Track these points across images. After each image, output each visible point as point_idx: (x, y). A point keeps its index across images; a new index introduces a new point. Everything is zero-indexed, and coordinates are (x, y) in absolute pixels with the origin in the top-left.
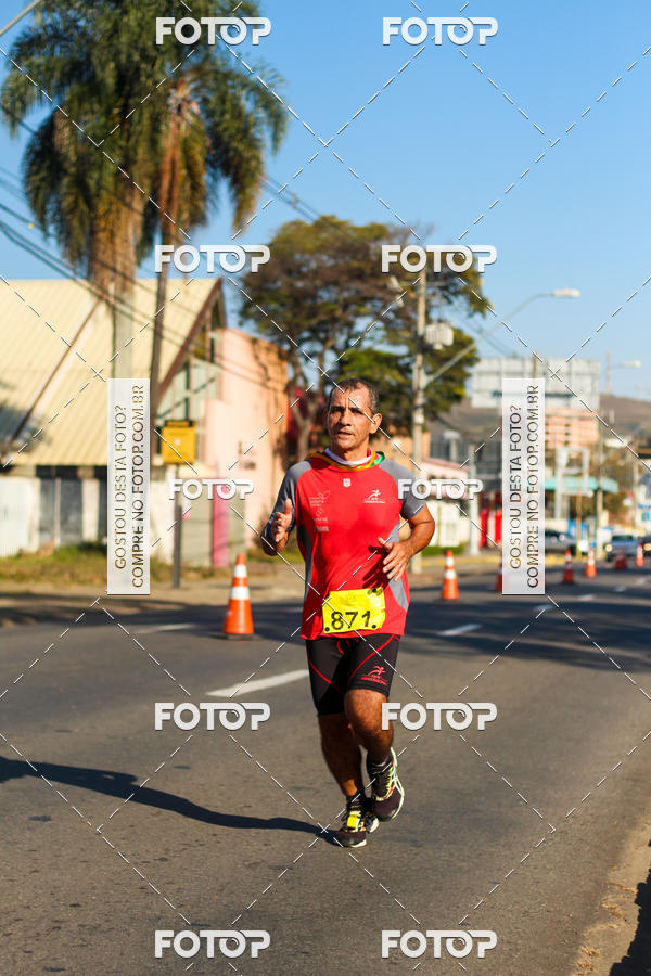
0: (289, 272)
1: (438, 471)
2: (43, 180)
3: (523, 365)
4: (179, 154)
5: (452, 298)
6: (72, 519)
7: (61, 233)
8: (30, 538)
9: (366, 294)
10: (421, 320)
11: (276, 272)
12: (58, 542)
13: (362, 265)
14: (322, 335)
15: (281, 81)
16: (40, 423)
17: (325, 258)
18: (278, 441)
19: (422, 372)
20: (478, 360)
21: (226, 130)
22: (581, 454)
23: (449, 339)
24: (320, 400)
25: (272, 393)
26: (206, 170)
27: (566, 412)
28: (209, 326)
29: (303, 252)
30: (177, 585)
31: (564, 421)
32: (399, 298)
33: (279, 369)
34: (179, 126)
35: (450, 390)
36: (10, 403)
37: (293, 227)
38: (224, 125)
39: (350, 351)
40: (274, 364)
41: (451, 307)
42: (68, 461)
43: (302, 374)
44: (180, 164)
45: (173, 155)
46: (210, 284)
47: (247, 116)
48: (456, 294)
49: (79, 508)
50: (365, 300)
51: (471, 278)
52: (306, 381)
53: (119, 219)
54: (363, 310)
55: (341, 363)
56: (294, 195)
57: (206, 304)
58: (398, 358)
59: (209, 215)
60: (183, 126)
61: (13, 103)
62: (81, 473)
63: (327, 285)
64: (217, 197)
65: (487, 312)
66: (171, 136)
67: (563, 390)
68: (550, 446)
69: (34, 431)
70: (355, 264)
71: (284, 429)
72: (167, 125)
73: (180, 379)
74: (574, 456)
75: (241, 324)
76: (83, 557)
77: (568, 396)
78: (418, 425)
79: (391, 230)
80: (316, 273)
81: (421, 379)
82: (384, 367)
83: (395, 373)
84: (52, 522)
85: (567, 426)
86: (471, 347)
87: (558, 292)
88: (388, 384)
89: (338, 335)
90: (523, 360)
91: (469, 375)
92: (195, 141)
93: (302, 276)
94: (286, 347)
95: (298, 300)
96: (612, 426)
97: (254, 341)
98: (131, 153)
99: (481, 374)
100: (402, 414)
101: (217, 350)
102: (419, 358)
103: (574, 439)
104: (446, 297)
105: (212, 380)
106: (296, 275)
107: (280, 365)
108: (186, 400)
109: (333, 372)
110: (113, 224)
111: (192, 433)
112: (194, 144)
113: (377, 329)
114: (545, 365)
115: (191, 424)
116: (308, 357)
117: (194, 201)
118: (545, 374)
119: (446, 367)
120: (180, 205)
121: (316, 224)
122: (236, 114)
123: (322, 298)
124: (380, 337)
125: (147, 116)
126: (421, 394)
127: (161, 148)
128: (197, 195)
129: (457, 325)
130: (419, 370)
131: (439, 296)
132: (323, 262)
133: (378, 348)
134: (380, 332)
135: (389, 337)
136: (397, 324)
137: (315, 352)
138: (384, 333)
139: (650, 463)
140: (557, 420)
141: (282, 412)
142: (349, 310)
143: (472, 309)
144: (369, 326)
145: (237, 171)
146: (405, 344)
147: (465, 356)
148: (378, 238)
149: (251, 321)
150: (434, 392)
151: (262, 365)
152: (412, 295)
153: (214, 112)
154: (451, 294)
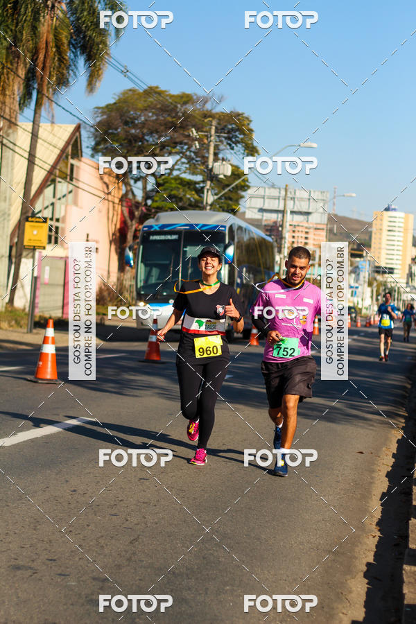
0: (126, 123)
3: (280, 193)
4: (51, 37)
5: (233, 145)
9: (177, 140)
10: (211, 158)
11: (118, 122)
13: (174, 120)
17: (150, 114)
18: (113, 234)
19: (210, 193)
20: (249, 187)
21: (84, 22)
22: (314, 252)
23: (229, 173)
24: (144, 209)
25: (111, 204)
26: (70, 49)
27: (305, 224)
28: (70, 157)
29: (135, 109)
30: (31, 331)
31: (305, 230)
32: (197, 143)
33: (116, 185)
34: (52, 18)
35: (229, 205)
37: (130, 93)
38: (83, 19)
39: (163, 177)
40: (113, 183)
41: (232, 151)
43: (132, 191)
44: (52, 44)
45: (47, 38)
46: (71, 128)
47: (99, 14)
48: (236, 143)
50: (175, 144)
51: (247, 132)
52: (134, 195)
53: (8, 79)
54: (174, 151)
55: (158, 185)
56: (125, 67)
57: (68, 143)
58: (196, 183)
59: (71, 80)
60: (55, 19)
63: (151, 133)
64: (77, 68)
65: (256, 154)
66: (46, 24)
67: (305, 210)
70: (169, 119)
71: (118, 226)
72: (44, 16)
73: (49, 191)
77: (308, 214)
79: (195, 97)
80: (144, 124)
81: (209, 198)
82: (186, 188)
83: (194, 193)
85: (307, 233)
86: (243, 178)
88: (189, 199)
90: (280, 189)
91: (242, 197)
92: (63, 29)
93: (135, 126)
95: (131, 141)
96: (335, 235)
98: (19, 34)
99: (251, 197)
101: (74, 176)
102: (209, 183)
103: (310, 242)
104: (230, 145)
105: (71, 192)
106: (130, 125)
107: (118, 183)
108: (53, 204)
109: (153, 191)
110: (4, 82)
111: (46, 226)
112: (61, 31)
113: (183, 163)
114: (293, 193)
115: (45, 220)
116: (136, 180)
117: (60, 70)
118: (293, 199)
119: (226, 190)
120: (50, 73)
121: (145, 91)
122: (91, 12)
123: (148, 141)
124: (184, 169)
125: (30, 10)
126: (208, 208)
127: (39, 32)
128: (63, 66)
129: (235, 163)
130: (207, 192)
131: (225, 143)
132: (149, 117)
133: (183, 176)
134: (185, 165)
135: (190, 169)
136: (197, 161)
137: (141, 177)
138: (187, 166)
139: (358, 259)
140: (300, 229)
141: (117, 215)
142: (165, 150)
143: (246, 153)
144: (178, 161)
145: (90, 51)
146: (201, 174)
147: (240, 183)
148: (185, 103)
149: (100, 154)
150: (218, 206)
151: (105, 183)
152: (206, 141)
153: (76, 10)
154: (233, 143)
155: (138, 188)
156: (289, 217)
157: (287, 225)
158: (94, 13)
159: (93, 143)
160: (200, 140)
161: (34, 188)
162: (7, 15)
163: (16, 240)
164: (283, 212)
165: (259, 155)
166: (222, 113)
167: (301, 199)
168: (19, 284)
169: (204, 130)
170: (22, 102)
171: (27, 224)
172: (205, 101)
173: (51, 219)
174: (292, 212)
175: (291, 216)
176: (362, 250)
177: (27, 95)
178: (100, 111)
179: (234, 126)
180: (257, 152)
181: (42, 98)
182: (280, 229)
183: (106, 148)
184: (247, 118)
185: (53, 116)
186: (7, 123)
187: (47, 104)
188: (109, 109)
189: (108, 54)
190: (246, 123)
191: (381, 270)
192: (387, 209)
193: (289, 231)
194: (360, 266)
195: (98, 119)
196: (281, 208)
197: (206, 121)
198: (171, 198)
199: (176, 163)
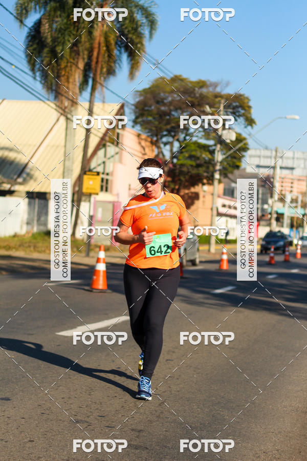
0: (158, 102)
1: (227, 202)
2: (34, 49)
3: (272, 153)
4: (102, 39)
5: (238, 118)
6: (43, 219)
7: (42, 76)
8: (21, 227)
11: (152, 101)
12: (35, 230)
13: (193, 99)
14: (173, 134)
15: (155, 4)
16: (31, 170)
17: (175, 96)
19: (220, 153)
20: (248, 149)
21: (126, 28)
22: (297, 197)
23: (234, 138)
24: (171, 165)
26: (116, 48)
27: (291, 177)
29: (164, 92)
30: (88, 255)
31: (290, 181)
33: (151, 148)
34: (103, 25)
35: (234, 163)
36: (17, 160)
37: (161, 80)
38: (126, 26)
39: (185, 142)
40: (148, 147)
42: (43, 190)
43: (162, 153)
44: (103, 44)
45: (100, 40)
47: (137, 22)
48: (239, 116)
49: (46, 213)
51: (247, 108)
52: (164, 156)
53: (71, 70)
55: (182, 147)
56: (157, 61)
58: (209, 146)
59: (117, 71)
60: (105, 26)
61: (22, 11)
62: (48, 196)
63: (176, 109)
64: (121, 62)
65: (254, 125)
66: (99, 30)
67: (290, 165)
68: (283, 192)
69: (28, 174)
70: (190, 99)
73: (101, 153)
74: (294, 198)
75: (133, 127)
76: (46, 238)
77: (292, 169)
78: (217, 179)
79: (208, 83)
80: (171, 103)
81: (219, 157)
82: (202, 150)
83: (208, 153)
84: (33, 220)
85: (292, 183)
86: (244, 142)
87: (289, 117)
88: (204, 158)
89: (180, 134)
90: (271, 150)
92: (111, 33)
93: (164, 104)
94: (155, 139)
95: (161, 115)
97: (139, 136)
99: (251, 156)
100: (210, 174)
101: (120, 141)
102: (219, 146)
103: (295, 190)
104: (235, 118)
105: (117, 153)
106: (161, 104)
108: (104, 163)
109: (177, 152)
110: (68, 73)
111: (99, 178)
112: (110, 35)
113: (200, 132)
114: (281, 153)
115: (98, 174)
116: (165, 144)
117: (110, 64)
118: (281, 157)
119: (232, 151)
120: (102, 65)
121: (172, 79)
122: (132, 20)
123: (173, 115)
124: (201, 136)
126: (219, 164)
127: (94, 36)
128: (111, 60)
129: (238, 131)
130: (218, 153)
132: (175, 98)
133: (200, 141)
135: (205, 136)
136: (210, 130)
137: (169, 142)
138: (203, 134)
140: (287, 180)
143: (246, 124)
146: (213, 139)
147: (241, 146)
148: (201, 87)
149: (139, 125)
150: (225, 163)
151: (142, 147)
154: (237, 116)
155: (167, 150)
156: (278, 170)
157: (277, 178)
158: (134, 20)
159: (133, 117)
160: (212, 114)
161: (90, 151)
162: (70, 23)
163: (77, 189)
164: (274, 168)
165: (256, 125)
166: (228, 94)
167: (288, 158)
168: (79, 222)
169: (215, 106)
170: (81, 87)
171: (85, 177)
172: (215, 85)
173: (103, 173)
174: (281, 168)
175: (280, 170)
177: (85, 82)
178: (138, 93)
179: (237, 104)
180: (255, 123)
181: (96, 84)
182: (272, 180)
183: (143, 121)
184: (247, 98)
185: (104, 98)
186: (70, 103)
188: (145, 92)
189: (144, 51)
190: (246, 101)
193: (279, 182)
195: (137, 100)
196: (273, 164)
197: (217, 100)
198: (191, 157)
199: (195, 132)
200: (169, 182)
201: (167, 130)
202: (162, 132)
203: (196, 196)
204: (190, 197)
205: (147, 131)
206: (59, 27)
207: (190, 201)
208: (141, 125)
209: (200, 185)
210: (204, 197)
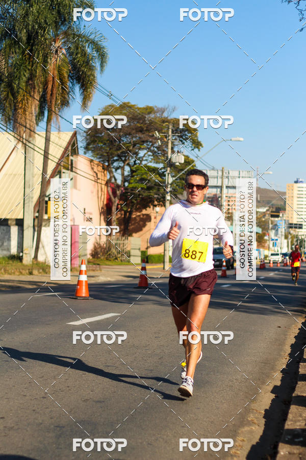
3: (218, 173)
4: (56, 72)
5: (184, 141)
6: (5, 244)
9: (144, 139)
10: (170, 151)
13: (142, 125)
14: (123, 159)
15: (105, 39)
18: (102, 208)
19: (170, 175)
21: (78, 61)
23: (182, 160)
24: (122, 189)
25: (100, 186)
26: (69, 80)
28: (70, 155)
32: (159, 141)
33: (103, 174)
34: (56, 60)
37: (110, 108)
38: (78, 59)
39: (136, 166)
40: (101, 172)
41: (183, 145)
42: (3, 216)
43: (114, 177)
44: (57, 78)
45: (53, 74)
46: (71, 134)
47: (88, 55)
48: (186, 139)
49: (9, 239)
50: (143, 142)
51: (193, 132)
52: (115, 180)
53: (28, 103)
54: (142, 147)
55: (132, 171)
56: (110, 92)
57: (69, 143)
58: (159, 169)
59: (70, 102)
60: (58, 60)
62: (9, 222)
63: (125, 135)
64: (74, 93)
65: (200, 147)
66: (52, 64)
68: (230, 211)
70: (139, 125)
71: (105, 203)
72: (51, 59)
75: (85, 153)
76: (11, 262)
78: (168, 200)
79: (156, 109)
80: (121, 130)
81: (170, 179)
82: (152, 173)
83: (158, 176)
86: (193, 164)
87: (233, 139)
88: (155, 181)
89: (130, 158)
90: (218, 171)
92: (64, 67)
93: (114, 131)
94: (107, 164)
95: (112, 141)
96: (259, 202)
97: (91, 161)
98: (34, 72)
100: (161, 195)
101: (74, 166)
102: (169, 169)
104: (182, 141)
105: (71, 179)
106: (112, 130)
107: (104, 172)
109: (128, 176)
110: (25, 105)
112: (63, 68)
113: (149, 155)
114: (227, 173)
116: (117, 169)
117: (63, 95)
118: (227, 177)
119: (181, 174)
120: (56, 97)
121: (121, 106)
122: (83, 54)
123: (123, 141)
124: (150, 160)
125: (41, 55)
126: (169, 186)
127: (48, 69)
128: (65, 92)
129: (186, 153)
130: (168, 175)
131: (178, 140)
133: (150, 164)
134: (151, 157)
135: (154, 160)
136: (158, 153)
137: (120, 166)
138: (152, 157)
139: (276, 219)
141: (104, 194)
142: (136, 147)
143: (193, 147)
144: (145, 154)
145: (83, 81)
146: (162, 163)
147: (190, 168)
148: (149, 113)
149: (90, 152)
150: (175, 185)
151: (95, 172)
152: (165, 140)
153: (73, 53)
154: (184, 139)
155: (119, 174)
156: (225, 190)
157: (224, 196)
158: (85, 54)
159: (85, 144)
160: (161, 139)
162: (25, 58)
164: (221, 187)
165: (202, 147)
166: (175, 119)
167: (234, 177)
168: (40, 246)
169: (163, 131)
170: (38, 118)
172: (163, 111)
174: (227, 187)
175: (227, 190)
176: (279, 213)
177: (41, 113)
179: (184, 128)
180: (201, 145)
181: (51, 115)
182: (220, 199)
183: (94, 147)
185: (59, 127)
187: (55, 119)
189: (96, 83)
191: (294, 226)
192: (296, 182)
193: (225, 201)
194: (278, 224)
196: (219, 184)
197: (164, 125)
198: (142, 180)
199: (144, 156)
200: (121, 205)
201: (118, 156)
202: (113, 157)
203: (148, 218)
204: (142, 220)
205: (98, 157)
206: (15, 63)
207: (141, 223)
208: (93, 151)
209: (152, 207)
210: (155, 218)
